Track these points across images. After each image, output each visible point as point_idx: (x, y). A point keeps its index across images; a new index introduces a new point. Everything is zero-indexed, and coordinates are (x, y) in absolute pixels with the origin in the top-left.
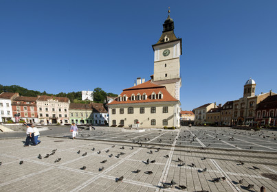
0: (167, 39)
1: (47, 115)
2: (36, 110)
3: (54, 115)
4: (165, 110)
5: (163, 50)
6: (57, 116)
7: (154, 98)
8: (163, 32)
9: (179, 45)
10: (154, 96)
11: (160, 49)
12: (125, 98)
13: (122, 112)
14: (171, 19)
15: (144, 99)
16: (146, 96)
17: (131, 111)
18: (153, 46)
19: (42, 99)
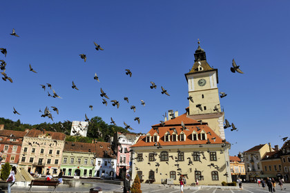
0: (201, 69)
1: (31, 160)
2: (19, 151)
3: (41, 160)
4: (213, 157)
5: (198, 79)
6: (45, 162)
7: (195, 139)
8: (195, 61)
9: (215, 75)
10: (195, 135)
11: (195, 78)
12: (156, 137)
13: (152, 158)
14: (202, 50)
15: (183, 140)
16: (185, 136)
17: (164, 157)
18: (186, 75)
19: (31, 135)
